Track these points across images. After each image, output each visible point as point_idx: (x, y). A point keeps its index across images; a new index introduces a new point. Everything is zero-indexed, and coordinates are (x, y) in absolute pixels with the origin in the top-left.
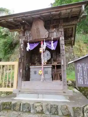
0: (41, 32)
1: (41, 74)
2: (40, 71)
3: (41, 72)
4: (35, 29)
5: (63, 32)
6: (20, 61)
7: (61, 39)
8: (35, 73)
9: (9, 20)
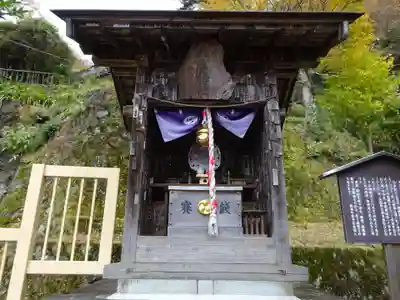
0: (211, 80)
1: (205, 212)
2: (204, 201)
3: (205, 205)
4: (195, 66)
5: (275, 89)
6: (134, 168)
7: (269, 106)
8: (187, 207)
9: (115, 26)
